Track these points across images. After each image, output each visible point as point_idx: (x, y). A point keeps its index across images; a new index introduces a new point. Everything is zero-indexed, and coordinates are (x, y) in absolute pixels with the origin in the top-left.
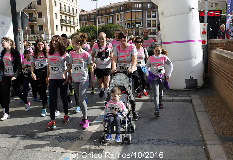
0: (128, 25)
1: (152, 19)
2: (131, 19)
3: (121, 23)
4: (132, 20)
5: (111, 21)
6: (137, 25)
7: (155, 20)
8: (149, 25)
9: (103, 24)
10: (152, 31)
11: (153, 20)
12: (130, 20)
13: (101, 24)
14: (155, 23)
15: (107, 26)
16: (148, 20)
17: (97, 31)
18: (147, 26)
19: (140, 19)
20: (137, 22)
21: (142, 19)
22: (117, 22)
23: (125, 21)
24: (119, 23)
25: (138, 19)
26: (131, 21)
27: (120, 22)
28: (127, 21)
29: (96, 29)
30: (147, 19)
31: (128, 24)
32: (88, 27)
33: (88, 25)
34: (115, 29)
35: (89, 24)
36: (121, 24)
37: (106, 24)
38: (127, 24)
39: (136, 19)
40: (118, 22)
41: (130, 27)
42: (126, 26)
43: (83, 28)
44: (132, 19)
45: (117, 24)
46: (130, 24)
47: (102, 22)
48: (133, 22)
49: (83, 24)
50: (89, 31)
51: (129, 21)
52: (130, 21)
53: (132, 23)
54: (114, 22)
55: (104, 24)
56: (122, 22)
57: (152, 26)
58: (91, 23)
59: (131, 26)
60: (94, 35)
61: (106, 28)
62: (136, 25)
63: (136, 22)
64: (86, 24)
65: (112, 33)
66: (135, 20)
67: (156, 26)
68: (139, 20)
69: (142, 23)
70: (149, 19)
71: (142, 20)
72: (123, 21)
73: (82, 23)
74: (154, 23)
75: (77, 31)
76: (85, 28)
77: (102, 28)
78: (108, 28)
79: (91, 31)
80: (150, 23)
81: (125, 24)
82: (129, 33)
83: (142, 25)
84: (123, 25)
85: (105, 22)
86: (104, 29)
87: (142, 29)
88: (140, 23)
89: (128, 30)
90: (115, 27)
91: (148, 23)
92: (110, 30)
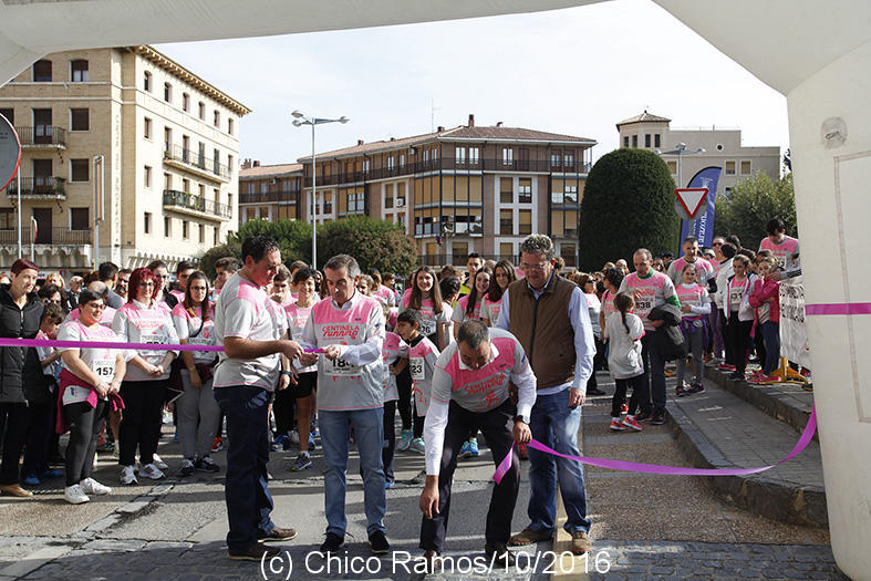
0: (428, 226)
1: (516, 205)
2: (438, 204)
3: (401, 215)
4: (442, 207)
5: (361, 205)
6: (461, 227)
7: (530, 211)
8: (506, 227)
9: (327, 216)
11: (520, 210)
12: (436, 207)
13: (322, 216)
14: (527, 223)
15: (351, 223)
16: (502, 210)
17: (311, 241)
18: (497, 230)
19: (471, 204)
20: (460, 213)
21: (480, 204)
22: (385, 211)
23: (415, 210)
24: (392, 215)
25: (466, 204)
26: (438, 210)
27: (394, 211)
28: (423, 209)
30: (498, 205)
31: (428, 220)
32: (272, 226)
33: (269, 219)
34: (378, 237)
35: (276, 216)
36: (399, 219)
37: (339, 217)
38: (421, 221)
39: (458, 204)
40: (389, 211)
41: (432, 233)
42: (419, 227)
43: (249, 226)
44: (443, 203)
45: (383, 217)
46: (435, 220)
47: (327, 209)
48: (445, 213)
49: (250, 213)
50: (277, 240)
51: (431, 208)
52: (433, 210)
53: (444, 219)
54: (372, 212)
55: (332, 216)
56: (404, 213)
57: (516, 231)
58: (283, 210)
59: (437, 227)
61: (347, 232)
62: (457, 224)
63: (457, 214)
64: (264, 213)
65: (369, 252)
66: (455, 207)
68: (469, 208)
69: (479, 218)
70: (507, 206)
71: (481, 208)
72: (406, 209)
73: (248, 211)
75: (228, 238)
76: (259, 230)
77: (330, 232)
78: (354, 233)
79: (284, 242)
80: (511, 220)
81: (417, 220)
82: (427, 256)
83: (480, 225)
84: (407, 222)
85: (338, 210)
86: (336, 234)
87: (479, 241)
88: (472, 219)
89: (427, 244)
90: (381, 230)
91: (501, 220)
92: (361, 238)
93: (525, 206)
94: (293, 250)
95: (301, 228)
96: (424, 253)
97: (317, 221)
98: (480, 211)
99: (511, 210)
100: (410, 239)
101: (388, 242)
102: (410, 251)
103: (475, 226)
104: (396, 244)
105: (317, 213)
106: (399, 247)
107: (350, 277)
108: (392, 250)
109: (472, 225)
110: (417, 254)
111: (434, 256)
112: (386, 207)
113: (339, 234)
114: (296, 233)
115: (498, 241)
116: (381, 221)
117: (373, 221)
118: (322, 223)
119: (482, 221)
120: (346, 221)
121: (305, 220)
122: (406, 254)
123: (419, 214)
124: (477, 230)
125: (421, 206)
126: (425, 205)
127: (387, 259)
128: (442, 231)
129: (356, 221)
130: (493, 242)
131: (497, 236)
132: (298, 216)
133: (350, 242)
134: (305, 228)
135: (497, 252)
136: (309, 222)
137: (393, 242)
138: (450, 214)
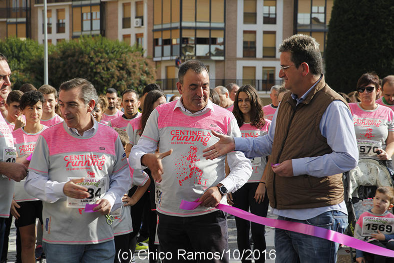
0: (167, 48)
1: (260, 27)
2: (178, 25)
3: (139, 37)
4: (181, 28)
5: (97, 25)
6: (202, 50)
7: (274, 33)
8: (250, 50)
9: (61, 36)
10: (259, 76)
11: (265, 32)
12: (176, 28)
13: (55, 36)
15: (86, 45)
16: (245, 32)
17: (41, 63)
18: (240, 52)
19: (213, 25)
20: (201, 35)
21: (222, 25)
22: (122, 32)
23: (154, 31)
24: (129, 36)
25: (207, 25)
26: (178, 31)
27: (132, 31)
28: (162, 30)
29: (34, 53)
30: (241, 26)
31: (167, 42)
34: (114, 59)
36: (137, 40)
37: (73, 37)
38: (160, 43)
39: (199, 25)
40: (127, 31)
41: (172, 55)
42: (158, 49)
44: (184, 24)
45: (120, 38)
46: (174, 42)
47: (60, 28)
48: (185, 34)
51: (171, 29)
52: (173, 32)
53: (184, 40)
54: (109, 32)
55: (66, 36)
56: (142, 35)
57: (259, 53)
59: (177, 50)
60: (26, 80)
61: (82, 53)
62: (198, 46)
63: (198, 36)
65: (105, 75)
66: (196, 29)
67: (274, 57)
68: (210, 29)
69: (221, 40)
70: (250, 27)
71: (224, 29)
72: (145, 30)
74: (270, 45)
77: (64, 52)
78: (89, 54)
80: (254, 43)
81: (156, 42)
82: (167, 80)
83: (221, 48)
84: (145, 44)
85: (72, 30)
86: (69, 56)
87: (221, 64)
88: (213, 41)
89: (167, 67)
90: (118, 52)
91: (245, 43)
92: (97, 60)
93: (270, 27)
94: (24, 71)
95: (31, 48)
96: (163, 76)
97: (50, 41)
98: (222, 32)
99: (254, 32)
100: (148, 61)
101: (125, 65)
102: (147, 74)
103: (217, 49)
104: (134, 66)
105: (50, 32)
106: (137, 70)
107: (83, 100)
108: (129, 73)
109: (213, 47)
110: (156, 78)
111: (173, 80)
112: (124, 27)
113: (73, 56)
114: (26, 53)
115: (241, 64)
116: (117, 42)
117: (109, 42)
118: (54, 43)
119: (224, 43)
120: (80, 41)
121: (36, 40)
122: (144, 78)
123: (158, 35)
124: (219, 53)
125: (159, 27)
126: (165, 26)
127: (124, 83)
128: (181, 54)
129: (91, 42)
130: (235, 65)
131: (240, 59)
132: (29, 34)
133: (86, 64)
134: (36, 48)
135: (239, 75)
136: (40, 42)
137: (130, 64)
138: (190, 35)
